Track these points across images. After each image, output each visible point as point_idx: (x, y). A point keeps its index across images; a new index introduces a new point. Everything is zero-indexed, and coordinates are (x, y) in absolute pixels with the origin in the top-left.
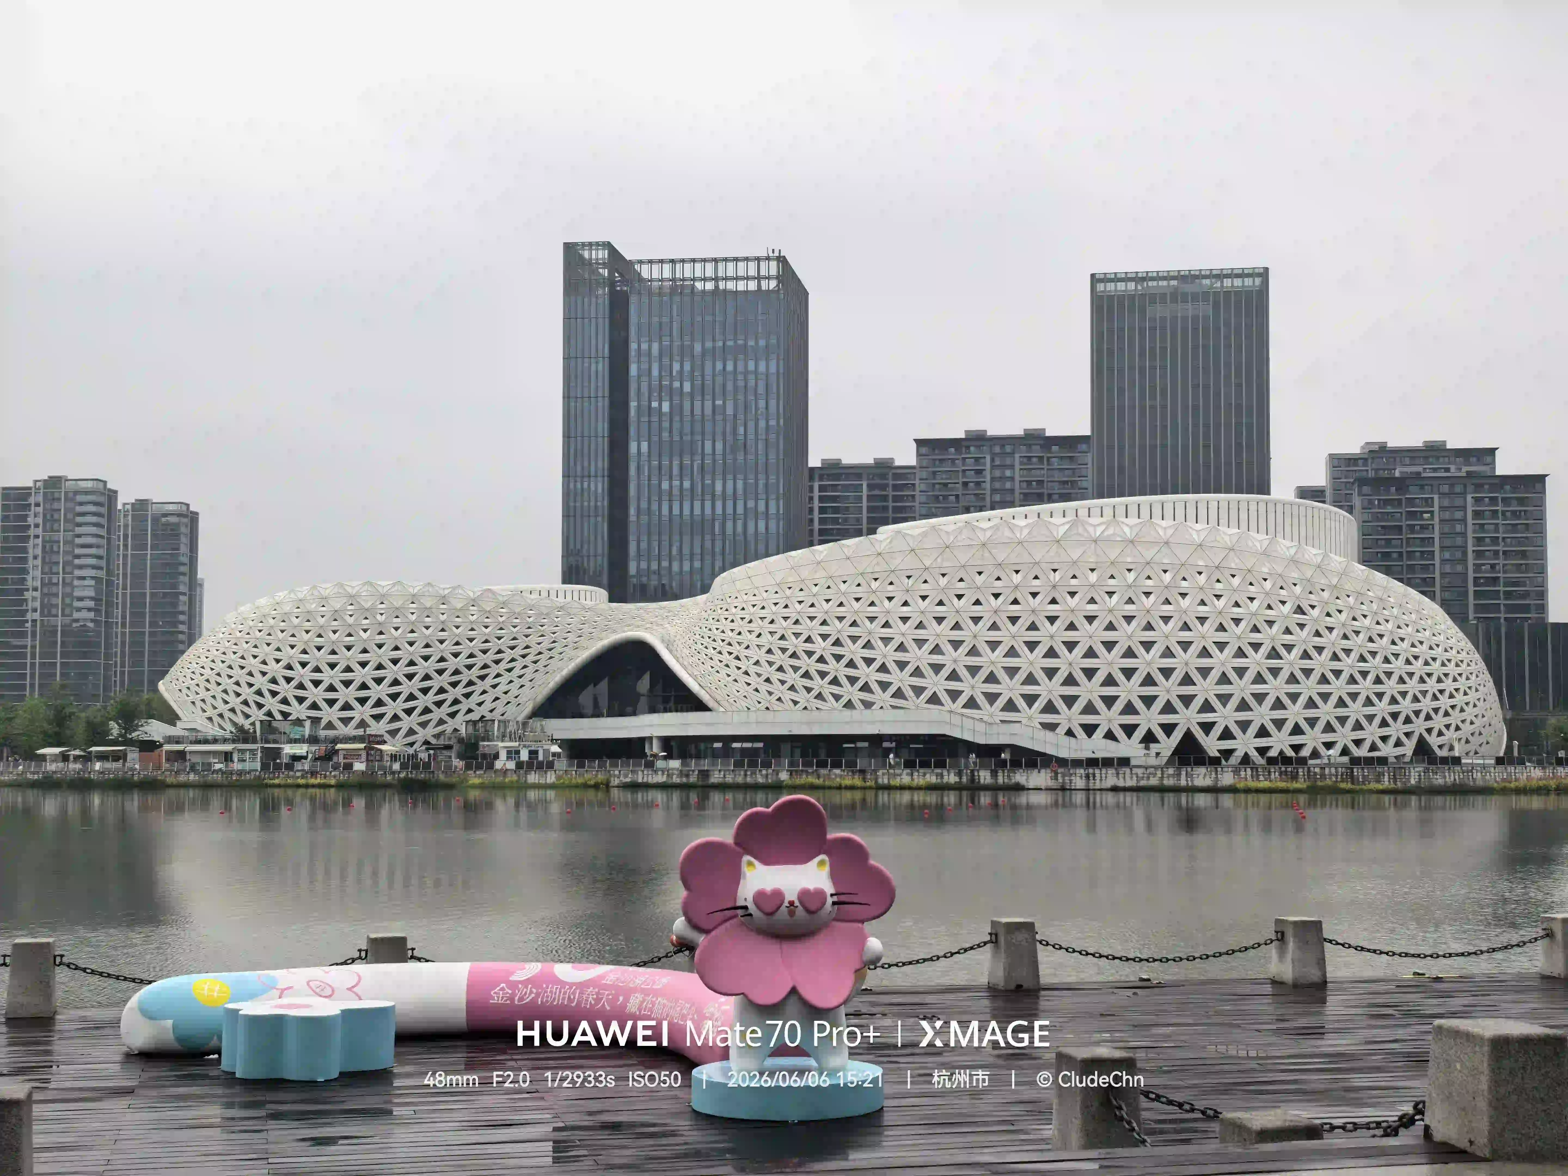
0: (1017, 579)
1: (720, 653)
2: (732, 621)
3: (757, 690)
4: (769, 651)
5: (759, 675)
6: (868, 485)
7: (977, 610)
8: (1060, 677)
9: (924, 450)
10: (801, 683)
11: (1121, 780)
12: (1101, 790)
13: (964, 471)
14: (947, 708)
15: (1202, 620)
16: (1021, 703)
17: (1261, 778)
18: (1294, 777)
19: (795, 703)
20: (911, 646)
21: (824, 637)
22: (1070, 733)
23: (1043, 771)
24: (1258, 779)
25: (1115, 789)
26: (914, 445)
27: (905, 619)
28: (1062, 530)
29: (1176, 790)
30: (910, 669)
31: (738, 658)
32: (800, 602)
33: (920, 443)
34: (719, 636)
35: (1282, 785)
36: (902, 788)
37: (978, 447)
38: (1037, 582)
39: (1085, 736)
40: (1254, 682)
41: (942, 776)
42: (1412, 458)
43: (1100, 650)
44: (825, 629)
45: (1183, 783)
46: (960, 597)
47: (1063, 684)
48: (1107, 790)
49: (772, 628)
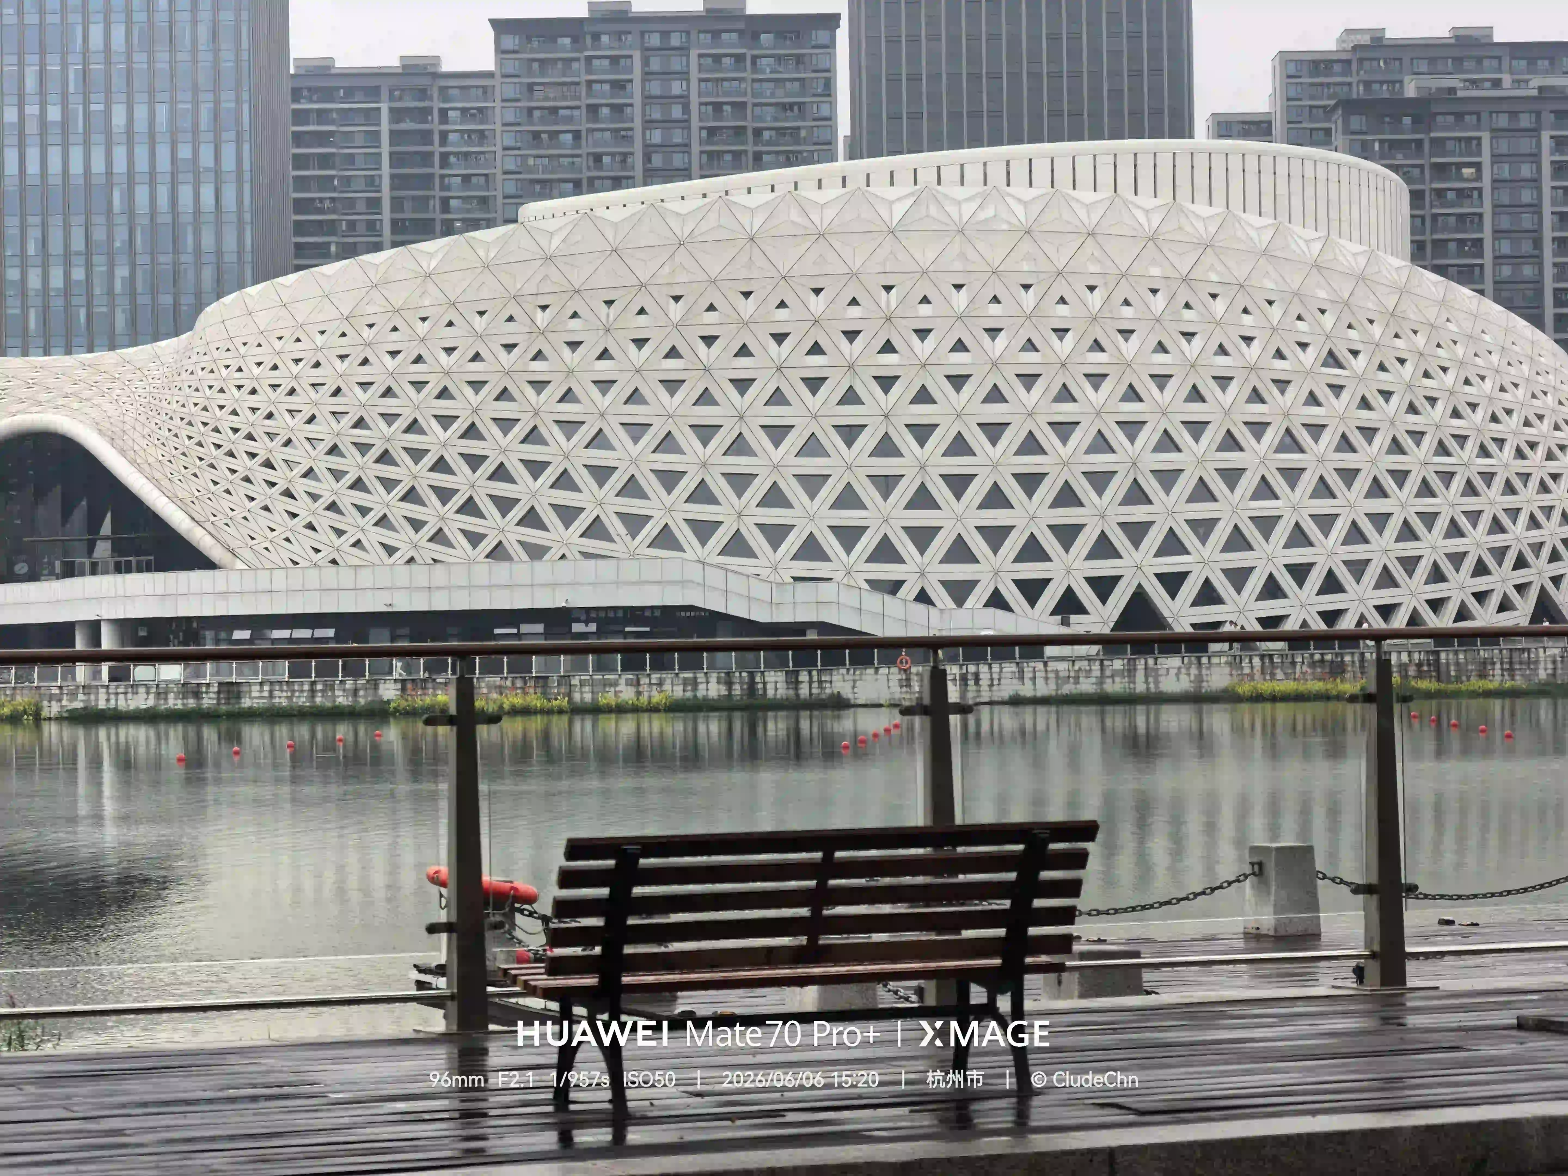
0: (817, 304)
1: (231, 454)
2: (254, 392)
3: (311, 527)
4: (334, 450)
5: (315, 497)
6: (391, 110)
7: (743, 367)
8: (904, 491)
9: (510, 42)
10: (400, 511)
11: (1028, 683)
12: (991, 703)
13: (590, 83)
14: (689, 555)
15: (1161, 380)
16: (831, 544)
17: (1279, 674)
18: (1337, 670)
19: (390, 550)
20: (618, 436)
21: (446, 421)
22: (923, 597)
23: (884, 671)
24: (1273, 675)
25: (1016, 701)
26: (490, 33)
27: (605, 385)
28: (899, 210)
29: (1129, 700)
30: (616, 481)
31: (268, 464)
32: (394, 354)
33: (501, 26)
34: (226, 422)
35: (1317, 686)
36: (620, 710)
37: (619, 36)
38: (855, 311)
39: (951, 605)
40: (1255, 497)
41: (695, 683)
42: (1432, 60)
43: (977, 439)
44: (445, 407)
45: (1140, 687)
46: (708, 340)
47: (910, 506)
48: (1003, 703)
49: (338, 404)
